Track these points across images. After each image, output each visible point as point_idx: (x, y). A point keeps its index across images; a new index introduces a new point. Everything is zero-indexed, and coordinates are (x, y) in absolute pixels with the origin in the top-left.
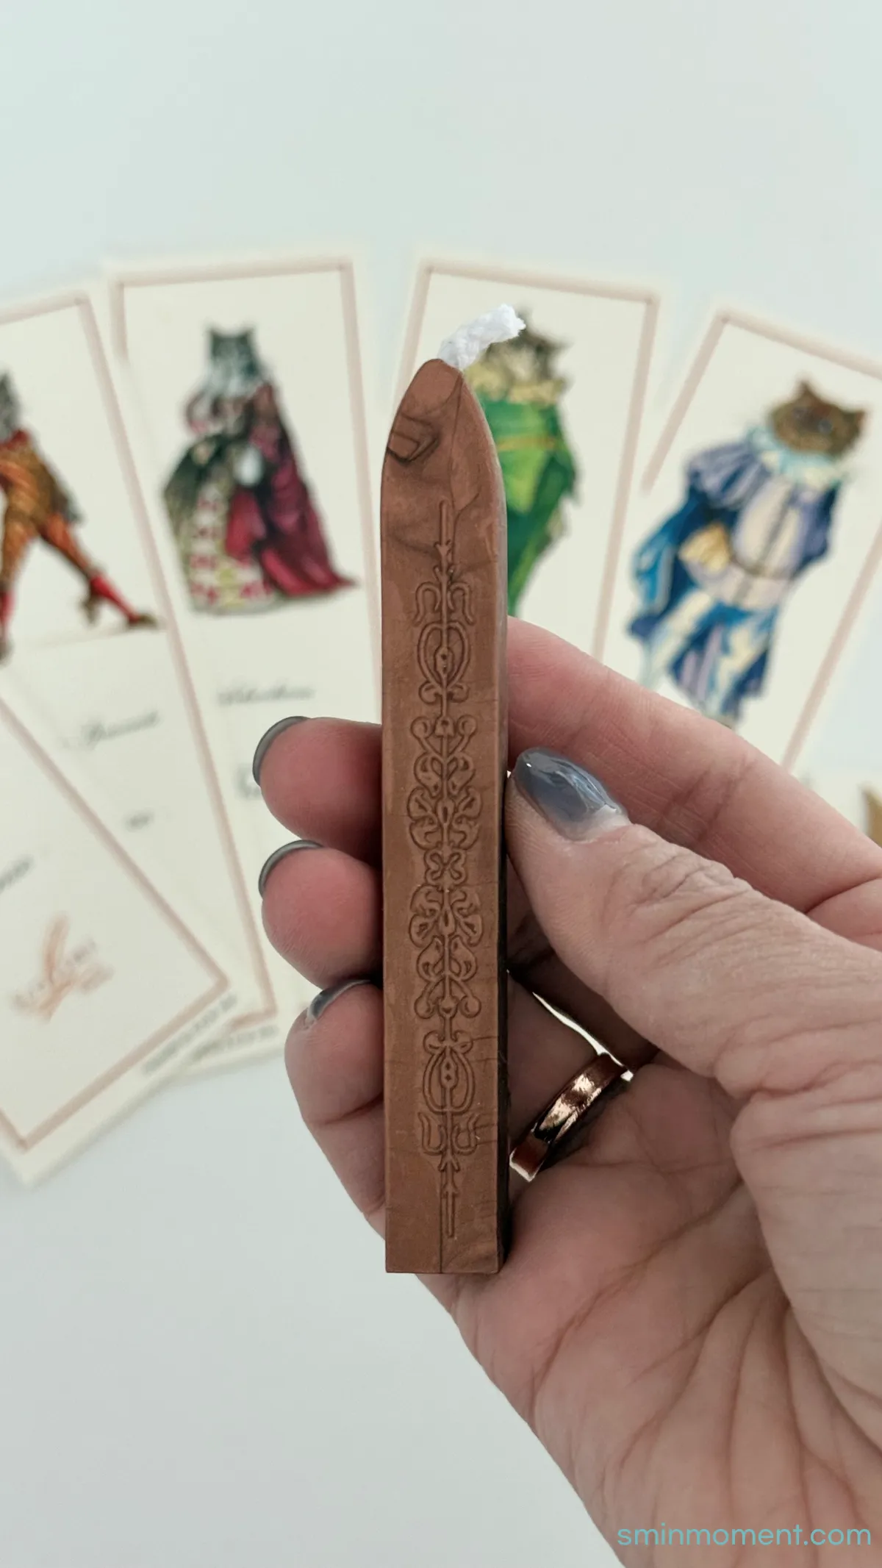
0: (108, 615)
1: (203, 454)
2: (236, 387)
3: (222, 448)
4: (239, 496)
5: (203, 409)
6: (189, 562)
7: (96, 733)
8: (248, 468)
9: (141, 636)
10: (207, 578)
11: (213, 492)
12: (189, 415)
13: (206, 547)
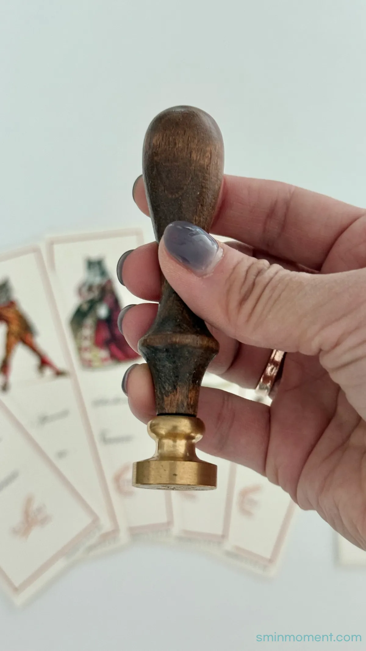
0: (48, 372)
1: (85, 307)
2: (97, 280)
3: (92, 304)
4: (100, 324)
5: (85, 290)
6: (80, 350)
7: (44, 419)
8: (103, 311)
9: (61, 381)
10: (88, 355)
11: (89, 322)
12: (80, 291)
13: (87, 343)
